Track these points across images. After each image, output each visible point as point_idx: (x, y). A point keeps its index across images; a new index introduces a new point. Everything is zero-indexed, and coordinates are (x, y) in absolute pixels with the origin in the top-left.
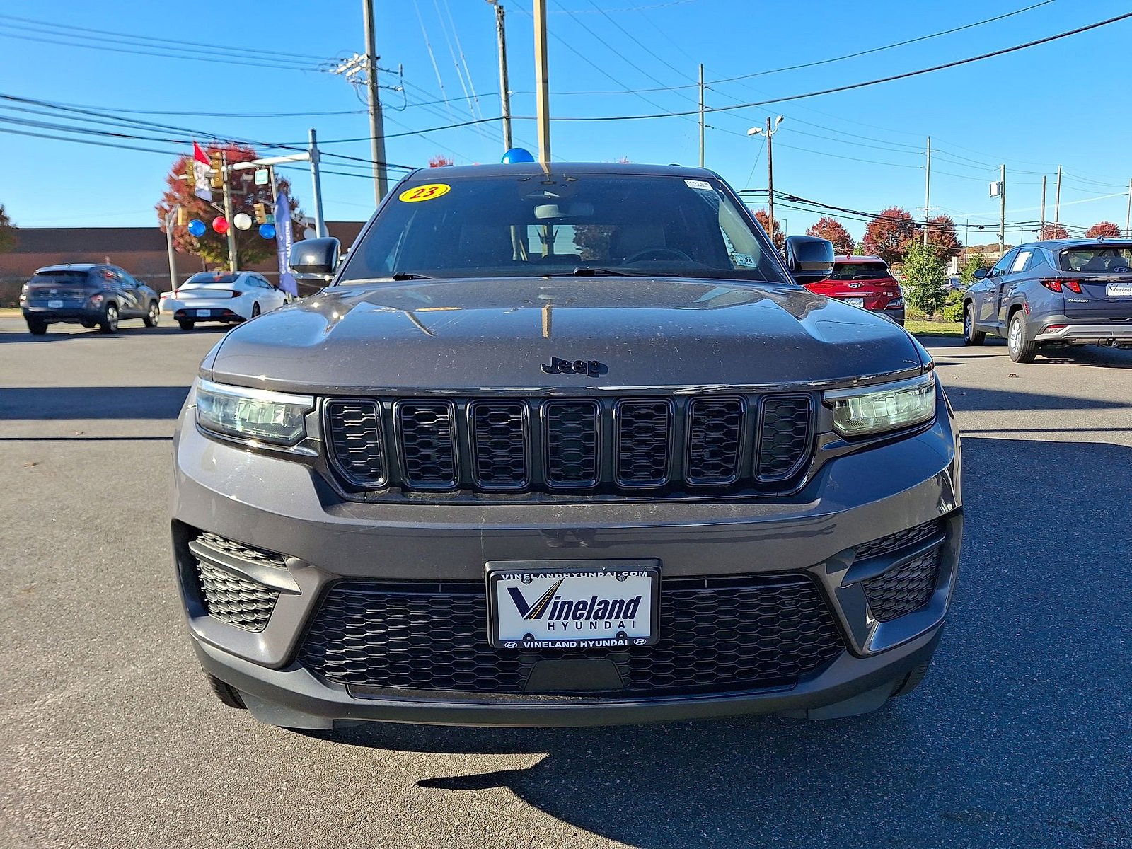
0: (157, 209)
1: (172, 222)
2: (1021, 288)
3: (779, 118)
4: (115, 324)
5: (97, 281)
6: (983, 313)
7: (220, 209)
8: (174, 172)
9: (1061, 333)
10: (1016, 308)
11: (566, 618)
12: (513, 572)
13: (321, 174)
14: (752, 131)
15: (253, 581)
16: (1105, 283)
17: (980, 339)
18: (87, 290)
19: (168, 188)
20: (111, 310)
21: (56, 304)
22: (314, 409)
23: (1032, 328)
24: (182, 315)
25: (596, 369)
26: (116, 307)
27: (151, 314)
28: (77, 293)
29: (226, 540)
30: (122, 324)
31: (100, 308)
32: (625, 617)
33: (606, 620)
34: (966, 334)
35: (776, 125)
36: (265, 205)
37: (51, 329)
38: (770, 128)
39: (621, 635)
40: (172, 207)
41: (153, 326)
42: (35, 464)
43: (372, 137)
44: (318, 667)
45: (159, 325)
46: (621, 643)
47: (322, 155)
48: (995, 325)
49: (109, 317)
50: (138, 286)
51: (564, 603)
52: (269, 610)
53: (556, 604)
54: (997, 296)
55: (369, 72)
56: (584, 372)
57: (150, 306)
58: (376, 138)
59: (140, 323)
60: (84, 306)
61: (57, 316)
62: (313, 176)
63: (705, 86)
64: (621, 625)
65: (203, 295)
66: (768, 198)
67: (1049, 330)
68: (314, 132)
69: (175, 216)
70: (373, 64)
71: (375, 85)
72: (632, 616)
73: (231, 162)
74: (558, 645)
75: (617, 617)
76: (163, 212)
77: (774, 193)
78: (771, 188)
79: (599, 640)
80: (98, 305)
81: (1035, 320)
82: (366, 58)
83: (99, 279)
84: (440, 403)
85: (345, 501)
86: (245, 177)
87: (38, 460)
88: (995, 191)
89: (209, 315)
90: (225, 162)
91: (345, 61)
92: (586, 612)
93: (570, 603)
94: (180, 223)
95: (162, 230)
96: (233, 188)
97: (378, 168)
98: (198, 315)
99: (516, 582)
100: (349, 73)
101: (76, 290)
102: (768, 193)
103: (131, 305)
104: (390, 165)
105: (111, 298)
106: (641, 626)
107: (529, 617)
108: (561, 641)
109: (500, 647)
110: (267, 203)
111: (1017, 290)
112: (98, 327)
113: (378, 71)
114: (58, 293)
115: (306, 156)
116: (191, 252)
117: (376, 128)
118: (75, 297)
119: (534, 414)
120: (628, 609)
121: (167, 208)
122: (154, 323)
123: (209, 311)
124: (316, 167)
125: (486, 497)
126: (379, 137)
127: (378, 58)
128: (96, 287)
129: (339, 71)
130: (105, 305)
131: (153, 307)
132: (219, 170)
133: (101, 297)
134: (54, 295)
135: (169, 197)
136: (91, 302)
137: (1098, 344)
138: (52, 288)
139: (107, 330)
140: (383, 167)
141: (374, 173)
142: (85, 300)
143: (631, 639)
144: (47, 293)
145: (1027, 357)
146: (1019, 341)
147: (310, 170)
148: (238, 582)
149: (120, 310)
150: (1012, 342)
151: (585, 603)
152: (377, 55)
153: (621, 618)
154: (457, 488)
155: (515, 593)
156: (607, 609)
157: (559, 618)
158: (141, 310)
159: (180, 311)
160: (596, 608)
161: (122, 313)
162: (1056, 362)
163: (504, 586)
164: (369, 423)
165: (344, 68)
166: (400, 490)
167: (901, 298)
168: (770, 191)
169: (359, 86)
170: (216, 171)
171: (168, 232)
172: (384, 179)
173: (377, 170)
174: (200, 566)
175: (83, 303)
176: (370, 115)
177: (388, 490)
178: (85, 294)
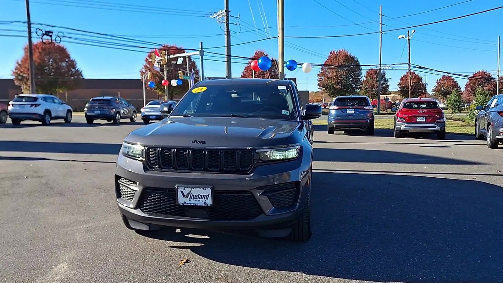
0: (140, 72)
1: (145, 78)
3: (413, 31)
4: (119, 120)
5: (113, 104)
6: (481, 126)
7: (163, 75)
8: (148, 56)
10: (490, 124)
11: (193, 199)
12: (181, 187)
13: (204, 60)
14: (400, 37)
15: (130, 189)
18: (109, 107)
19: (145, 63)
20: (118, 115)
21: (98, 112)
22: (144, 150)
23: (495, 133)
24: (145, 117)
25: (203, 143)
26: (120, 114)
27: (133, 117)
28: (105, 108)
29: (126, 179)
30: (122, 121)
31: (114, 114)
32: (206, 199)
33: (202, 199)
34: (476, 134)
35: (412, 34)
36: (183, 72)
37: (95, 122)
38: (409, 35)
39: (205, 203)
40: (146, 71)
41: (134, 122)
42: (85, 169)
43: (226, 46)
44: (142, 208)
45: (136, 121)
46: (205, 205)
47: (204, 53)
48: (484, 131)
49: (117, 118)
50: (129, 105)
51: (192, 195)
52: (133, 196)
53: (191, 195)
55: (226, 17)
56: (201, 143)
57: (133, 113)
58: (227, 46)
59: (128, 120)
60: (108, 113)
61: (97, 117)
62: (201, 62)
63: (382, 15)
64: (205, 201)
65: (154, 110)
66: (408, 68)
67: (501, 134)
68: (202, 43)
69: (147, 75)
70: (228, 14)
71: (228, 23)
72: (208, 199)
73: (169, 55)
74: (191, 204)
75: (204, 199)
76: (143, 73)
77: (411, 65)
78: (410, 62)
79: (200, 204)
80: (113, 113)
81: (496, 130)
82: (224, 12)
83: (114, 103)
84: (169, 149)
85: (149, 170)
86: (173, 62)
87: (86, 168)
89: (155, 118)
90: (167, 56)
91: (216, 13)
92: (197, 197)
93: (194, 195)
94: (148, 78)
95: (142, 80)
96: (168, 66)
97: (228, 58)
98: (151, 118)
99: (182, 190)
100: (218, 18)
101: (105, 107)
102: (408, 65)
103: (126, 113)
104: (233, 56)
105: (118, 110)
106: (209, 201)
107: (185, 198)
108: (192, 204)
109: (178, 204)
110: (184, 71)
111: (490, 116)
112: (112, 121)
113: (229, 17)
114: (99, 108)
115: (198, 53)
116: (153, 90)
117: (227, 41)
118: (105, 109)
119: (189, 152)
120: (206, 197)
121: (144, 71)
122: (134, 121)
123: (155, 116)
124: (202, 58)
125: (179, 171)
126: (229, 46)
127: (230, 11)
128: (113, 106)
129: (214, 17)
130: (116, 113)
131: (134, 114)
132: (164, 58)
133: (114, 110)
134: (97, 109)
135: (145, 66)
136: (110, 111)
138: (97, 106)
139: (116, 123)
140: (230, 57)
141: (226, 60)
142: (108, 111)
143: (207, 204)
144: (94, 108)
145: (492, 146)
147: (199, 59)
148: (127, 189)
149: (121, 115)
150: (489, 139)
151: (197, 195)
152: (229, 10)
153: (205, 199)
154: (173, 169)
155: (182, 192)
156: (202, 197)
157: (191, 198)
158: (129, 115)
159: (144, 116)
160: (199, 197)
161: (122, 116)
163: (179, 190)
164: (155, 153)
165: (216, 16)
166: (161, 168)
167: (444, 117)
168: (409, 64)
169: (222, 24)
170: (163, 58)
171: (144, 82)
172: (229, 62)
173: (227, 58)
174: (120, 186)
175: (107, 112)
176: (225, 35)
177: (158, 169)
178: (108, 108)
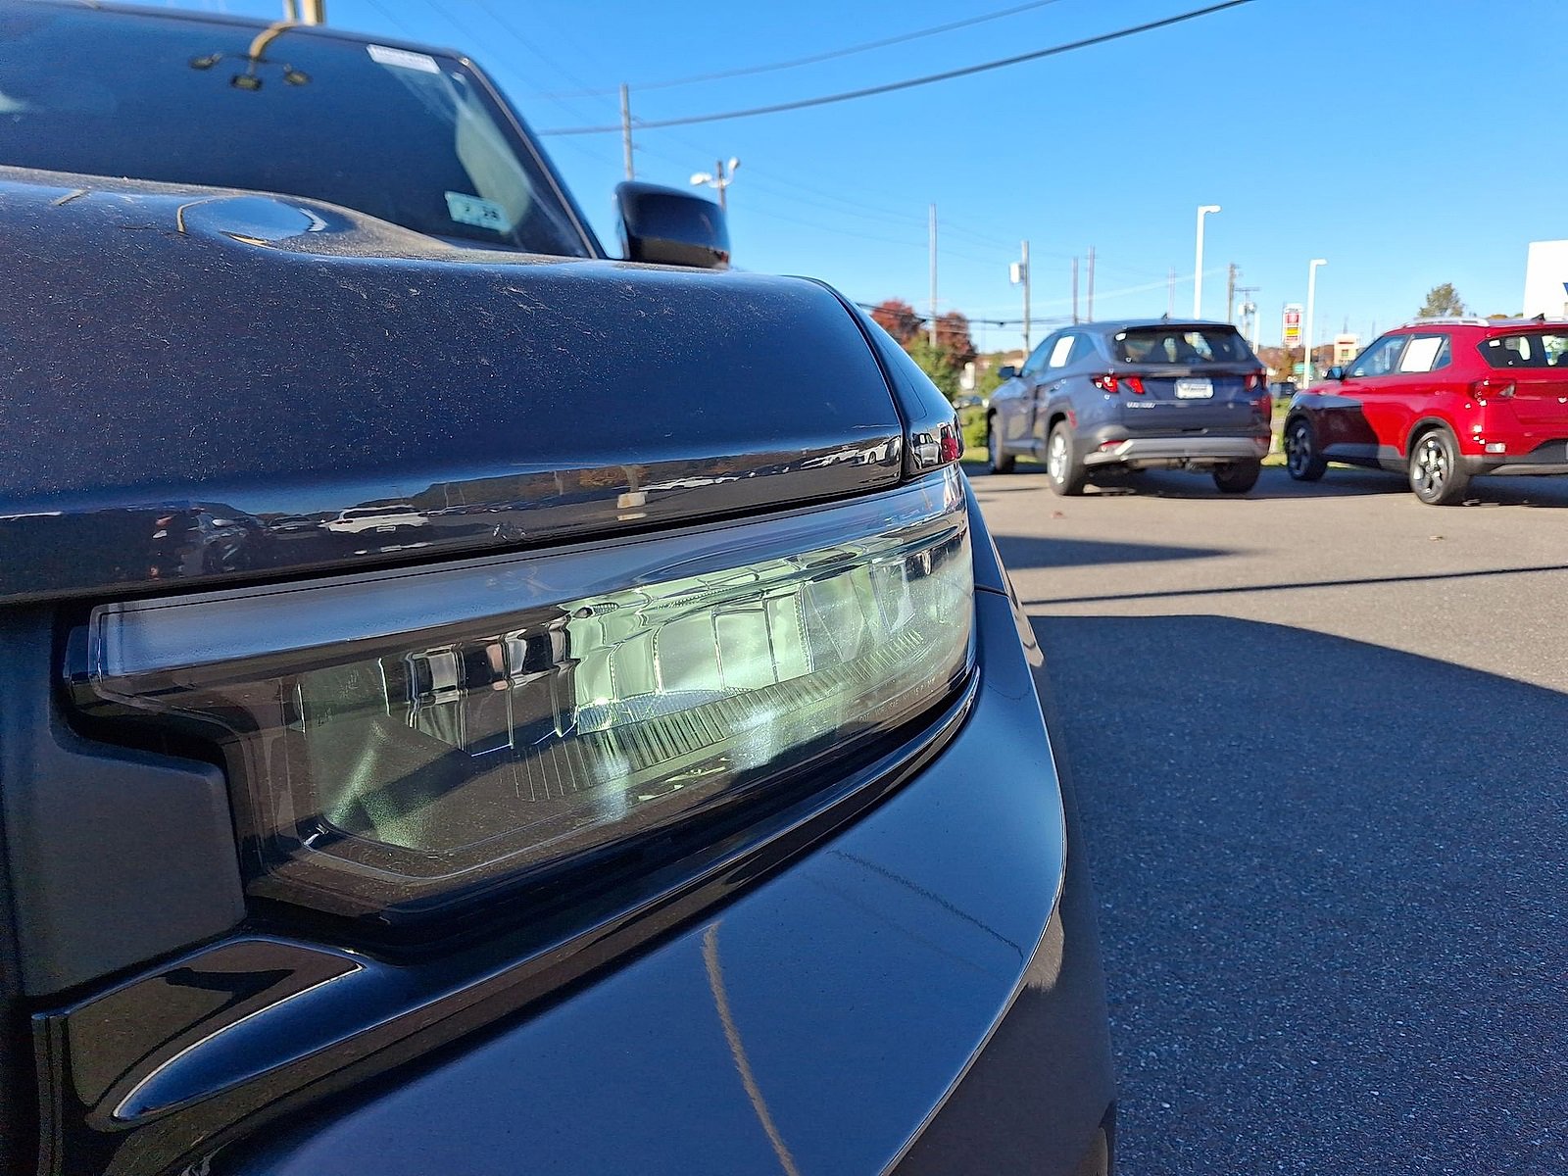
2: (1063, 387)
6: (1012, 430)
9: (1121, 451)
10: (1058, 417)
16: (1173, 380)
17: (1009, 467)
23: (1080, 446)
34: (991, 459)
48: (1028, 444)
54: (1031, 404)
67: (1103, 448)
81: (1085, 435)
88: (1015, 276)
111: (1057, 394)
137: (1168, 467)
145: (1073, 489)
146: (1063, 465)
150: (1053, 469)
162: (1112, 494)
